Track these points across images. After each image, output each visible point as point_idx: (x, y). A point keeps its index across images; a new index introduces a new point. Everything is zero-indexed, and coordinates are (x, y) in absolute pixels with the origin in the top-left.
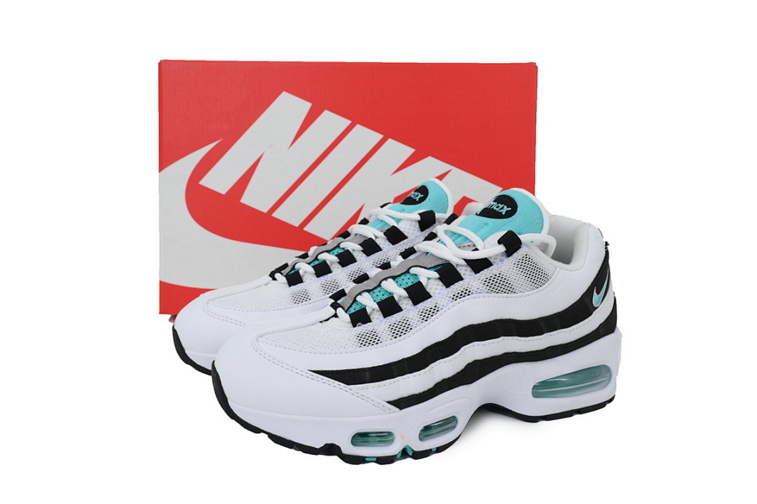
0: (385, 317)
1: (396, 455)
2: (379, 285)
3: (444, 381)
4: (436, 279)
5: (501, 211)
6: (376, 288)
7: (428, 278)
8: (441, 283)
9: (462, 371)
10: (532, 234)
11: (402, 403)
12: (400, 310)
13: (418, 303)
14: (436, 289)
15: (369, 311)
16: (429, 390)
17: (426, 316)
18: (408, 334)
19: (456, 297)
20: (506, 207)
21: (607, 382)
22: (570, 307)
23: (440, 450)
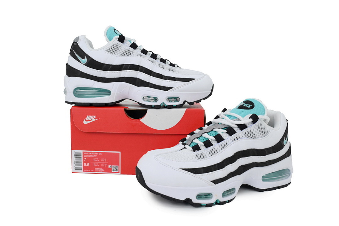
0: (206, 148)
1: (213, 203)
2: (201, 136)
3: (231, 173)
4: (225, 133)
5: (248, 106)
6: (200, 137)
7: (223, 132)
8: (227, 134)
9: (237, 169)
10: (261, 116)
11: (216, 182)
12: (212, 145)
13: (219, 142)
14: (226, 137)
15: (199, 145)
16: (226, 177)
17: (223, 147)
18: (216, 154)
19: (234, 140)
20: (249, 105)
21: (288, 176)
22: (276, 144)
23: (229, 201)
